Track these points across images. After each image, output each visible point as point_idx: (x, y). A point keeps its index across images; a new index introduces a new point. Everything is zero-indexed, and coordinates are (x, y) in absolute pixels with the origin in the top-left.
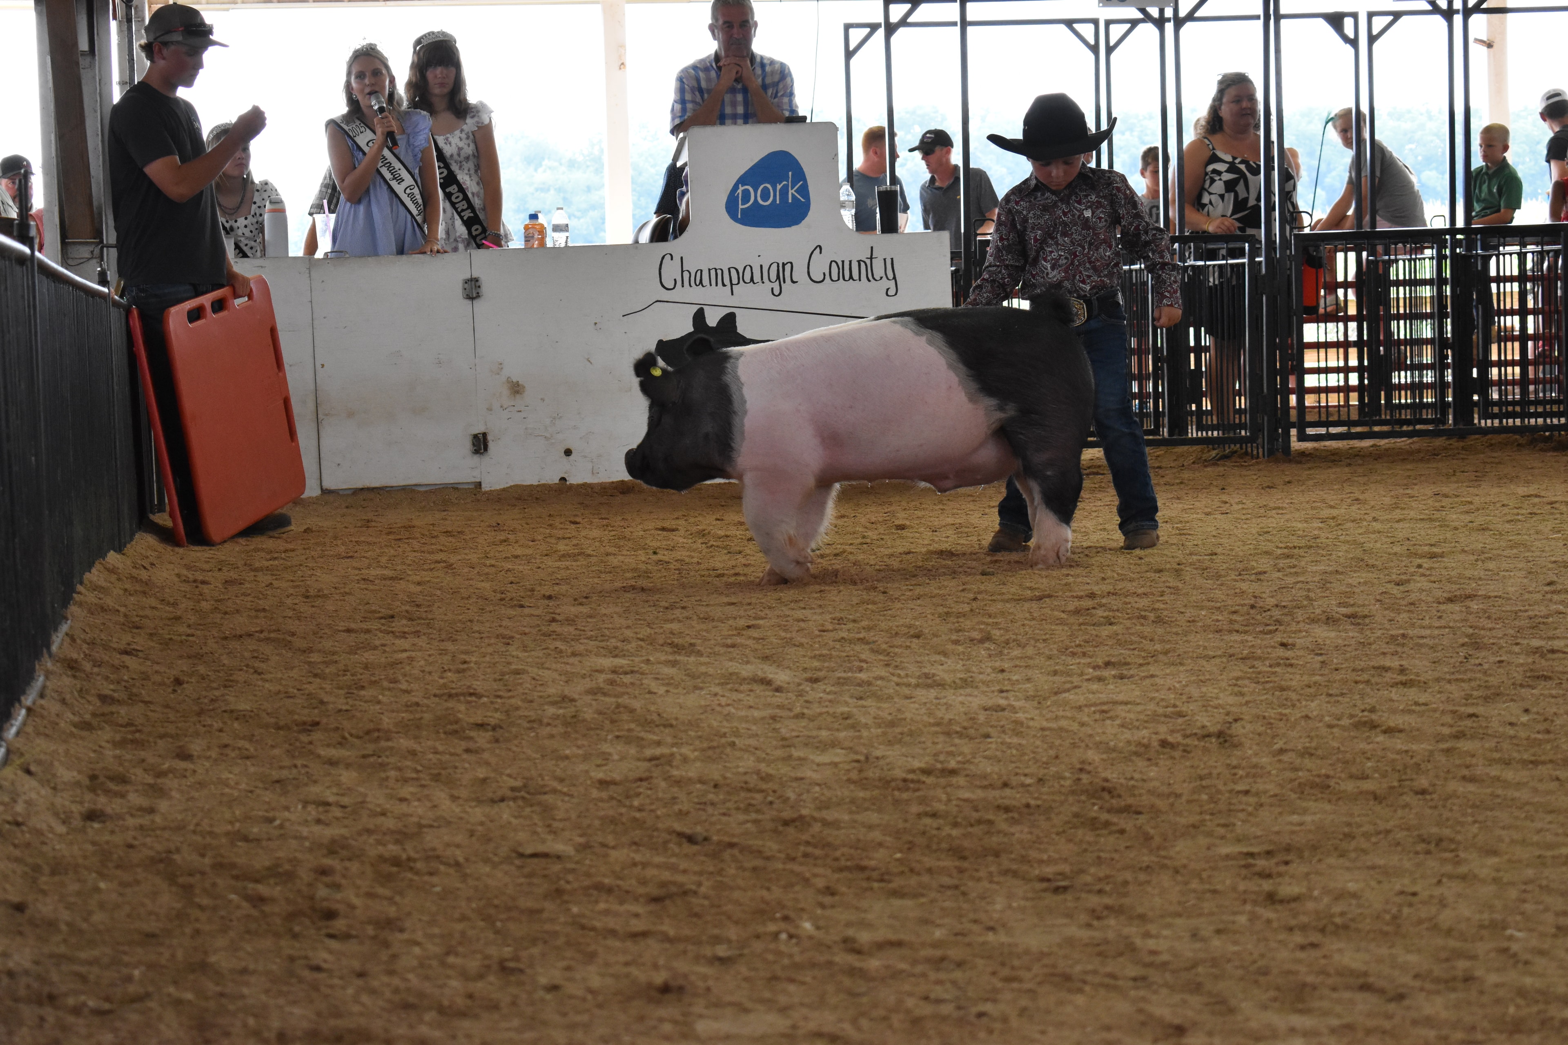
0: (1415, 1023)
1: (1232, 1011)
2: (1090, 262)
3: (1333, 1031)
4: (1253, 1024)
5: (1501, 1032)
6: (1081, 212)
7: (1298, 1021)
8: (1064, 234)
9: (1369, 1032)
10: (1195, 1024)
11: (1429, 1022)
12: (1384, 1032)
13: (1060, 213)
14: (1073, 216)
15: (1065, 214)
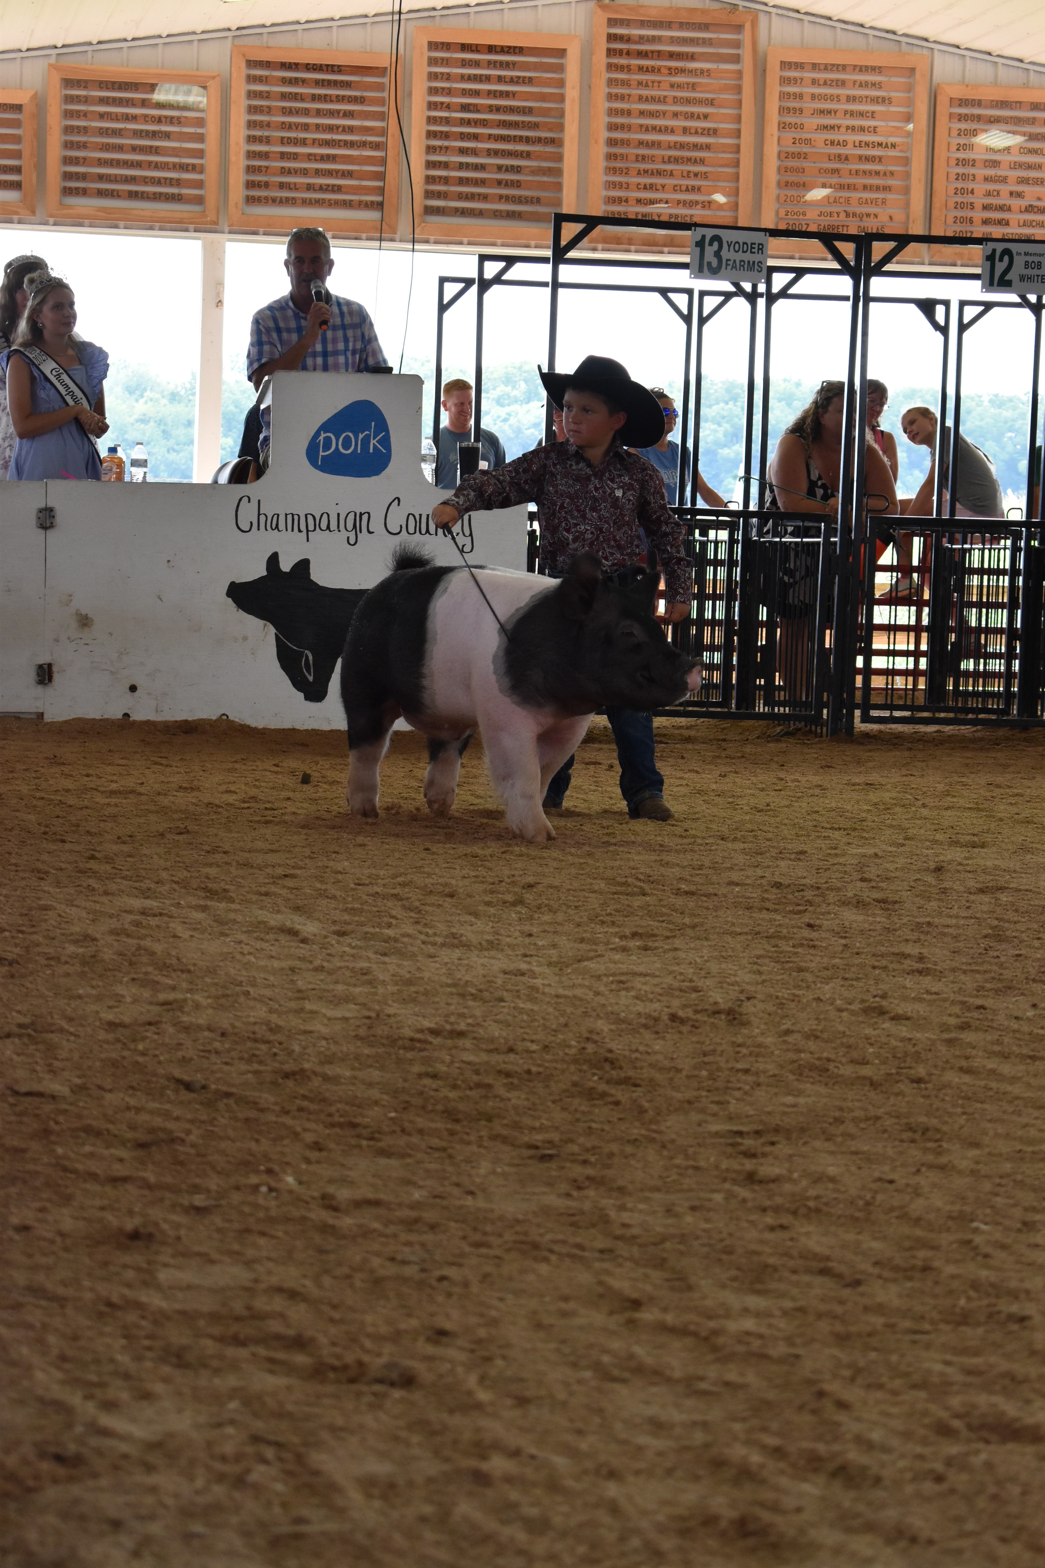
0: (866, 1309)
1: (690, 1288)
2: (615, 541)
3: (785, 1313)
4: (708, 1303)
5: (947, 1322)
6: (613, 490)
7: (754, 1302)
8: (593, 509)
9: (820, 1316)
10: (651, 1299)
11: (880, 1309)
12: (835, 1317)
13: (591, 487)
14: (605, 492)
15: (596, 489)
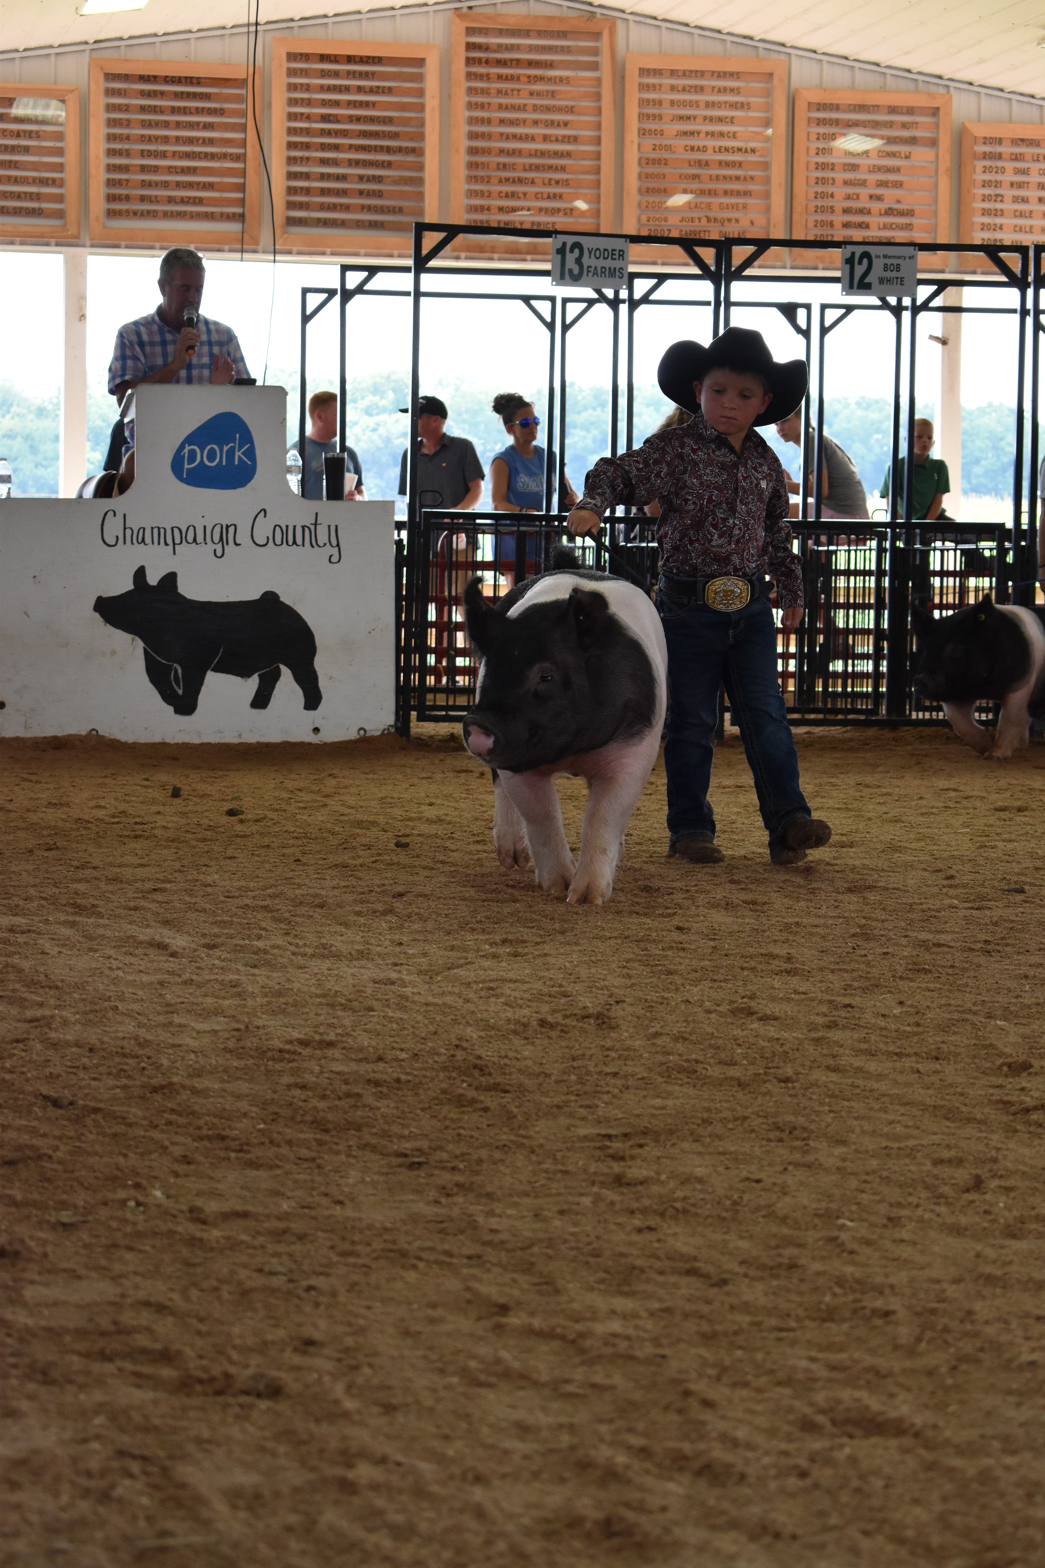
0: (732, 1307)
1: (557, 1292)
3: (652, 1314)
4: (576, 1306)
5: (814, 1319)
6: (758, 481)
7: (622, 1304)
9: (686, 1316)
10: (519, 1303)
11: (746, 1308)
13: (740, 476)
14: (751, 483)
15: (744, 479)
